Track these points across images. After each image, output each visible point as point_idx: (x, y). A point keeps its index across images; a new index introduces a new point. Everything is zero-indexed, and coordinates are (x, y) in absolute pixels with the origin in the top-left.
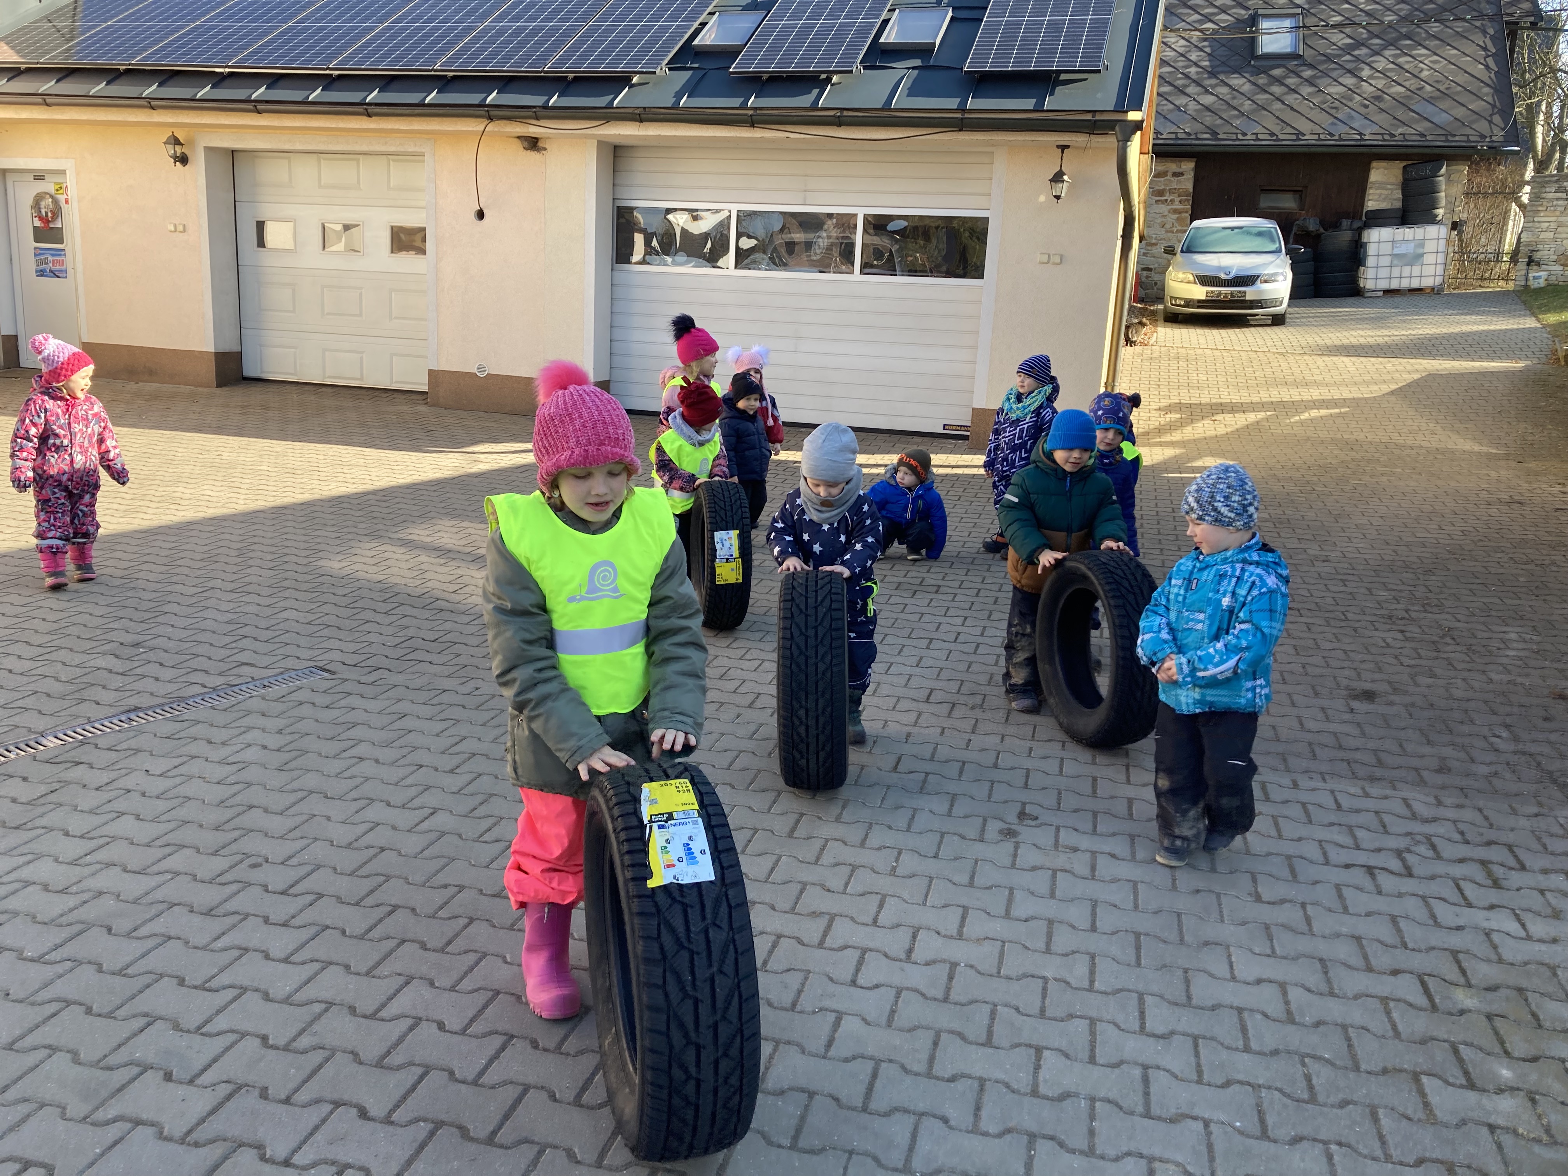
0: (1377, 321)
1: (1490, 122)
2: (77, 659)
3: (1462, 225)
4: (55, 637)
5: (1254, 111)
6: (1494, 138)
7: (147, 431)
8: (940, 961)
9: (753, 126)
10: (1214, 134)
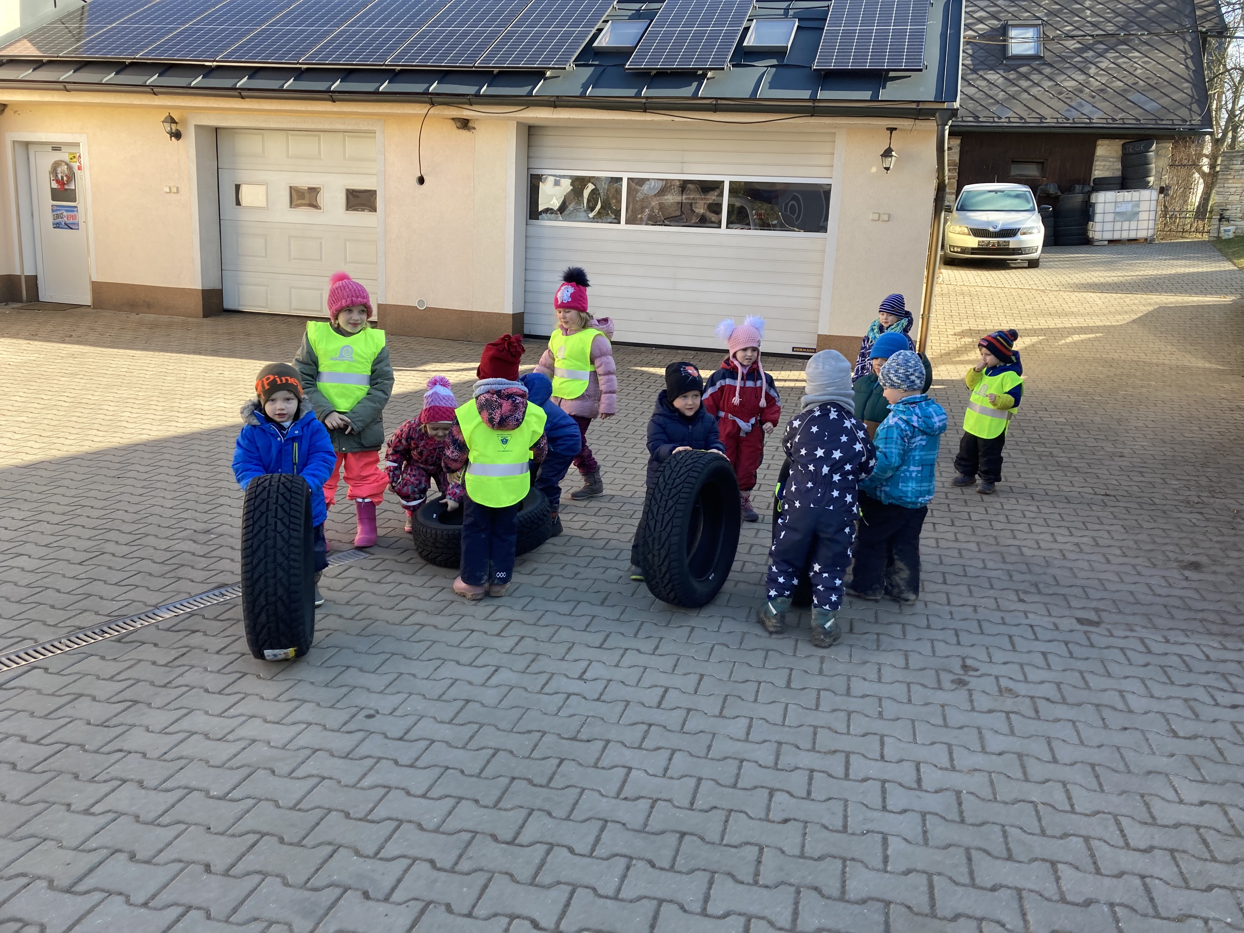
0: (1109, 265)
1: (1190, 110)
2: (164, 544)
3: (1168, 190)
4: (140, 526)
5: (1006, 100)
6: (1193, 122)
7: (157, 353)
8: (946, 789)
9: (645, 111)
10: (977, 117)
